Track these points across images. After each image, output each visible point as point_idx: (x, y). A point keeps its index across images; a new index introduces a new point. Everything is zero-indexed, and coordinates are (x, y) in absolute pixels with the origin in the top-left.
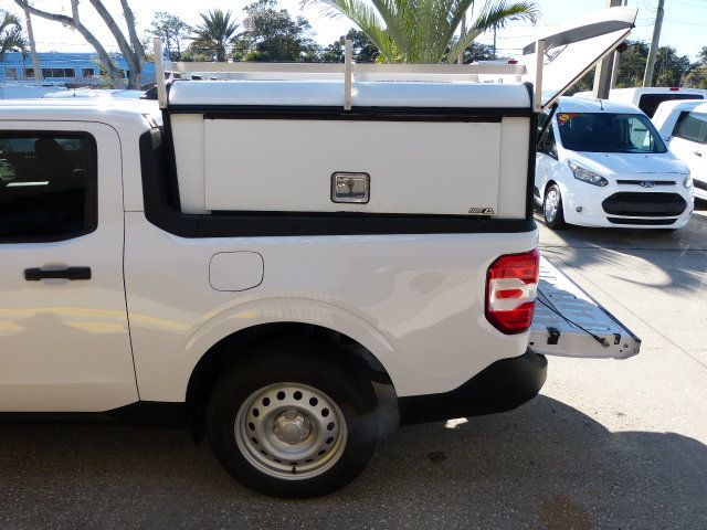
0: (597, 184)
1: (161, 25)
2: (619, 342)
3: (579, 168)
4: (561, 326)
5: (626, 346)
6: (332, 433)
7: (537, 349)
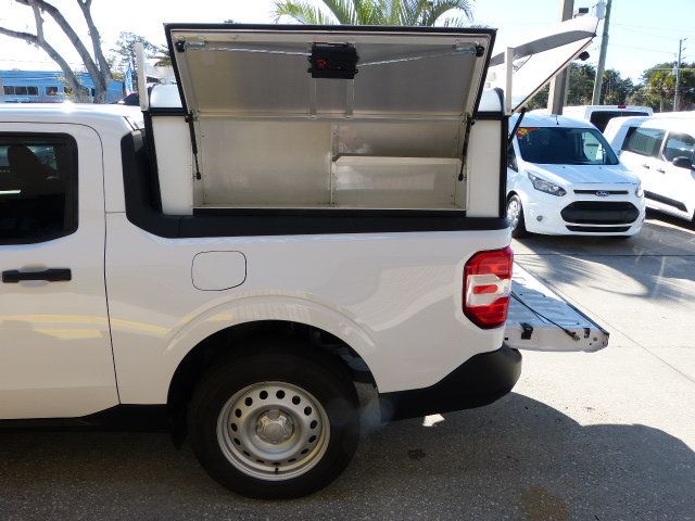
0: (556, 194)
1: (126, 44)
2: (589, 336)
3: (538, 179)
4: (534, 321)
5: (595, 339)
6: (315, 432)
7: (512, 344)
